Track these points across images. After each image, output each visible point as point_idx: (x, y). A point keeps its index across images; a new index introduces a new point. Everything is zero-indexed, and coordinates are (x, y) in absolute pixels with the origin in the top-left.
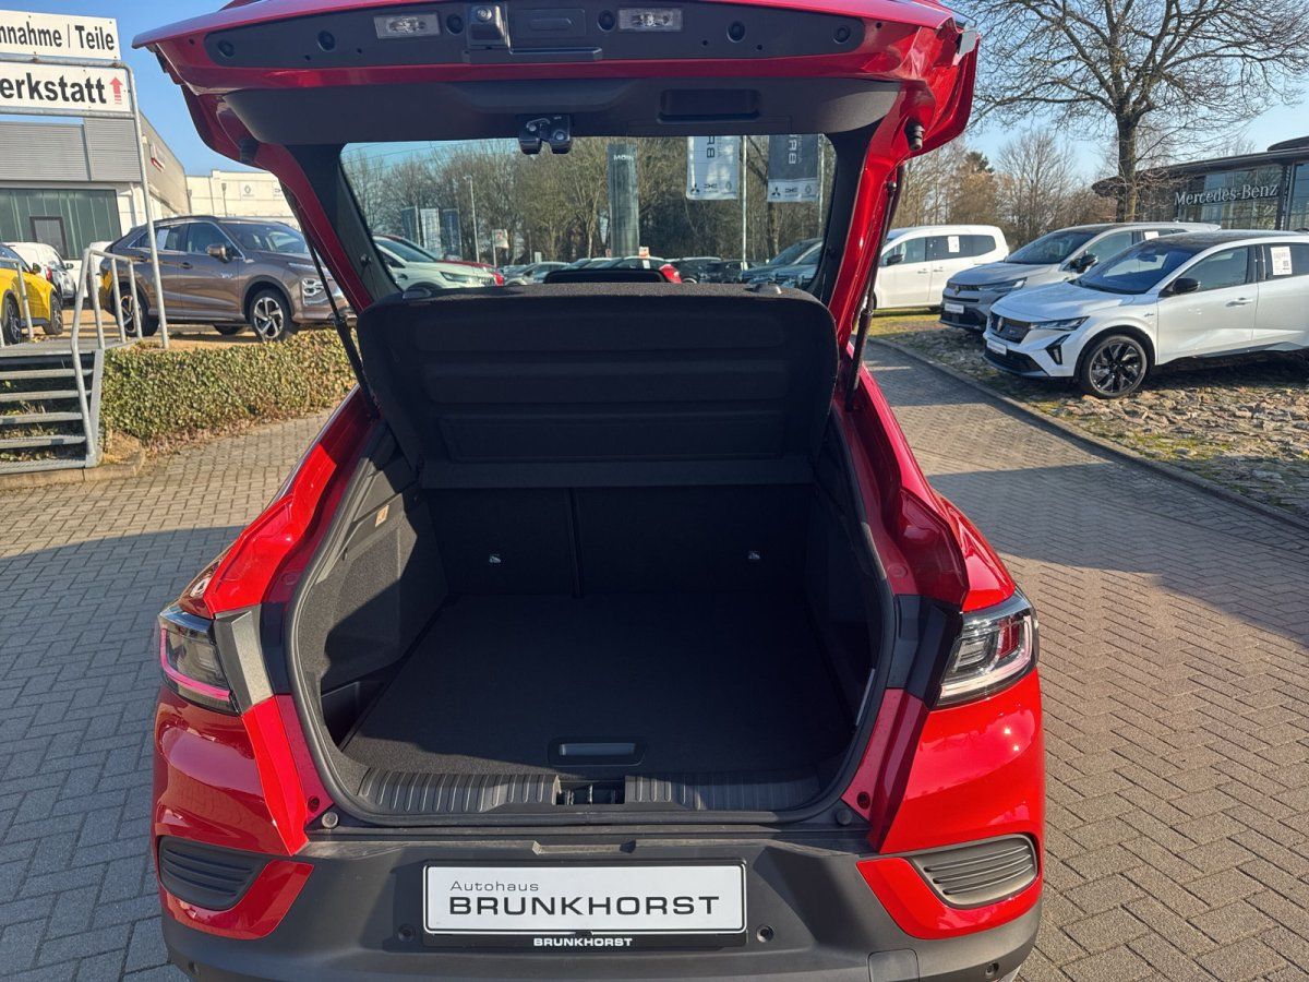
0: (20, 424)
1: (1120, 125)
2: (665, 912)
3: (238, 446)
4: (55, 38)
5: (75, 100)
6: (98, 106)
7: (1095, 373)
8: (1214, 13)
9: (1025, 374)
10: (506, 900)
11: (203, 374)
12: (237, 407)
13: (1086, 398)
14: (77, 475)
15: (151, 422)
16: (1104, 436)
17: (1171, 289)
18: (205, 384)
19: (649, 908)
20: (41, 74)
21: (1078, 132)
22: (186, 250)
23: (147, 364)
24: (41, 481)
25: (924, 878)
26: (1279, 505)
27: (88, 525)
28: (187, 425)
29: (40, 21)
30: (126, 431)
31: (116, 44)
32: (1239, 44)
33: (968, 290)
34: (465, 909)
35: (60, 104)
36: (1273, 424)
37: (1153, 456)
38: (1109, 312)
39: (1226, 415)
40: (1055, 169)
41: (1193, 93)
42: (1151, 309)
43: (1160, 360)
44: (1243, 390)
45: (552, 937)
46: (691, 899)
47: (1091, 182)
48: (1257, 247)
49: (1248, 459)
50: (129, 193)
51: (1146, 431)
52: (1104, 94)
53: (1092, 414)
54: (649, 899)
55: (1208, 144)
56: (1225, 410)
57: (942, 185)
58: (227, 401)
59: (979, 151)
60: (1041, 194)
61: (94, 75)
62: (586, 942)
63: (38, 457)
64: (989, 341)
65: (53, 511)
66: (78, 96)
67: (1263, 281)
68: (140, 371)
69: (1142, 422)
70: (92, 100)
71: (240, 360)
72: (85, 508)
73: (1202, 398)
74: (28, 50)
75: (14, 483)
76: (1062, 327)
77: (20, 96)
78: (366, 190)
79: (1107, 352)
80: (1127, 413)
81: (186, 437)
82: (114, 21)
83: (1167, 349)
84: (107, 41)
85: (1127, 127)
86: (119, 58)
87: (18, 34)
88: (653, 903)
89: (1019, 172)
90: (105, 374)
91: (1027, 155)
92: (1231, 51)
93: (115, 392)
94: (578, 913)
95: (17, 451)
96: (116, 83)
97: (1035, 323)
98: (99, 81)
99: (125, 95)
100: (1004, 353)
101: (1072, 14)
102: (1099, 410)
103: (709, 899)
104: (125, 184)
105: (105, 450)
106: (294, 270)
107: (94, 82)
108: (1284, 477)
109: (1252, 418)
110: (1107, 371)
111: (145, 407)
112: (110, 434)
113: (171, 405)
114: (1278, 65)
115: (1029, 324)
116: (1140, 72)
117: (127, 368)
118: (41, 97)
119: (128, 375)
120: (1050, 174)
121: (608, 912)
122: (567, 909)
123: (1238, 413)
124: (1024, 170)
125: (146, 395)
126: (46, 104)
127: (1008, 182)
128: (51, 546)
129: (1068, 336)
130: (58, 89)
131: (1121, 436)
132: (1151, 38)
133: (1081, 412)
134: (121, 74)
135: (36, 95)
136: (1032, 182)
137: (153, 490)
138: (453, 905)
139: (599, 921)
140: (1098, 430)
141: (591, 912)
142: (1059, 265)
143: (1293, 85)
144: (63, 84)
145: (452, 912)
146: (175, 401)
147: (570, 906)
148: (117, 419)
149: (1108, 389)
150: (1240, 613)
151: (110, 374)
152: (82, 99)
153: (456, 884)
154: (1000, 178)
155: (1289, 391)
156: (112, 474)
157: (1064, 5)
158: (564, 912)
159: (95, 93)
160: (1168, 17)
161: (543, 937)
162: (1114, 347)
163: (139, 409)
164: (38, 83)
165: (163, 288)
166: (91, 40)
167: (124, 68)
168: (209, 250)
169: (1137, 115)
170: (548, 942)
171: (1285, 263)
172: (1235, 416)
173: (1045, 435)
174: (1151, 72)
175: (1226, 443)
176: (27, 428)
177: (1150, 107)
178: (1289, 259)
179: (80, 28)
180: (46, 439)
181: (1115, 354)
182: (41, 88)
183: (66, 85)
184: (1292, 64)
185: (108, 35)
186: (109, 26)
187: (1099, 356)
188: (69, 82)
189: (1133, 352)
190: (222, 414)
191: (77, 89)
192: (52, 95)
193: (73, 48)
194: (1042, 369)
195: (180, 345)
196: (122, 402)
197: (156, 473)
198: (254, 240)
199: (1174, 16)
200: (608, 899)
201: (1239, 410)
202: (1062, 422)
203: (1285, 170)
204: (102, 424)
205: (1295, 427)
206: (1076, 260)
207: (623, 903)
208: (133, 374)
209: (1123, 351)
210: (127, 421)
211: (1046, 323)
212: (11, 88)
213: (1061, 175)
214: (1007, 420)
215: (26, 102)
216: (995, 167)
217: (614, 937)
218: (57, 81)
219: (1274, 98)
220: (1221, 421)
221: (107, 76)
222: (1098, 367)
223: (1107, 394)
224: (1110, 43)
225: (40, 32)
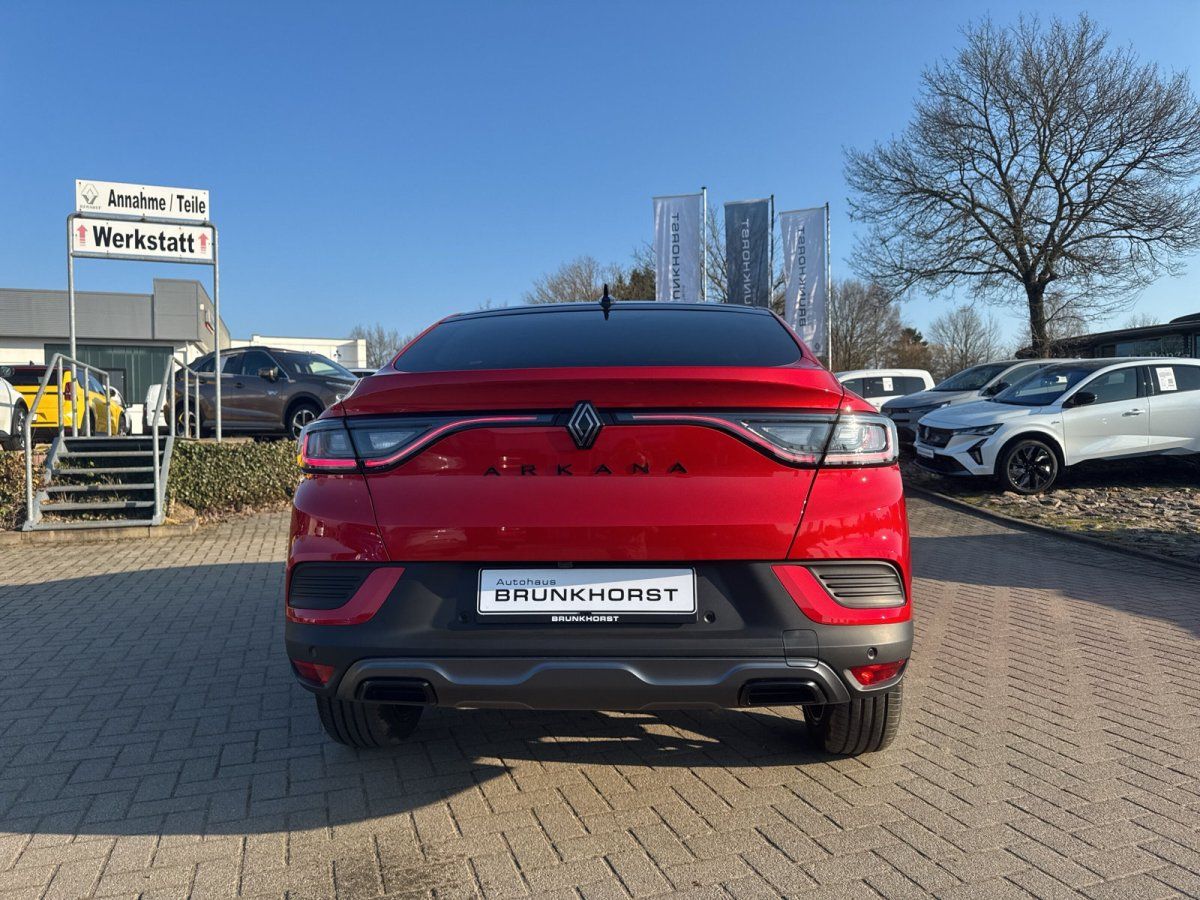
0: (101, 491)
1: (1029, 292)
2: (641, 599)
3: (275, 518)
4: (160, 204)
5: (170, 249)
6: (187, 255)
7: (1013, 473)
8: (1101, 202)
9: (951, 474)
10: (534, 591)
11: (251, 461)
12: (277, 489)
13: (1006, 493)
14: (144, 532)
15: (207, 496)
16: (1022, 518)
17: (1072, 401)
18: (251, 468)
19: (630, 596)
20: (146, 230)
21: (995, 300)
22: (240, 373)
23: (207, 451)
24: (114, 536)
25: (820, 583)
26: (1171, 555)
27: (154, 560)
28: (235, 499)
29: (150, 191)
30: (185, 501)
31: (207, 209)
32: (1126, 227)
33: (900, 412)
34: (505, 598)
35: (158, 252)
36: (1173, 512)
37: (1064, 529)
38: (1020, 421)
39: (1131, 506)
40: (982, 340)
41: (1089, 265)
42: (1057, 417)
43: (1069, 462)
44: (1147, 489)
45: (564, 615)
46: (659, 591)
47: (1015, 350)
48: (1144, 368)
49: (1147, 531)
50: (184, 349)
51: (1059, 513)
52: (1012, 267)
53: (1012, 503)
54: (630, 591)
55: (1107, 307)
56: (1129, 502)
57: (881, 354)
58: (268, 484)
59: (913, 328)
60: (972, 361)
61: (187, 231)
62: (587, 619)
63: (113, 518)
64: (919, 448)
65: (126, 553)
66: (172, 247)
67: (1151, 395)
68: (200, 456)
69: (1055, 508)
70: (183, 250)
71: (281, 451)
72: (153, 551)
73: (1110, 494)
74: (139, 212)
75: (92, 536)
76: (980, 432)
77: (128, 246)
78: (381, 358)
79: (1021, 454)
80: (1042, 503)
81: (233, 509)
82: (207, 192)
83: (1074, 452)
84: (200, 207)
85: (1035, 293)
86: (208, 219)
87: (133, 201)
88: (633, 593)
89: (949, 343)
90: (173, 455)
91: (956, 329)
92: (1118, 233)
93: (180, 469)
94: (582, 599)
95: (96, 512)
96: (203, 238)
97: (957, 430)
98: (190, 236)
99: (209, 248)
100: (932, 456)
101: (980, 206)
102: (1017, 503)
103: (671, 591)
104: (182, 342)
105: (167, 515)
106: (328, 387)
107: (186, 237)
108: (1177, 541)
109: (1154, 507)
110: (1023, 471)
111: (202, 483)
112: (173, 501)
113: (224, 483)
114: (1161, 244)
115: (952, 431)
116: (1043, 249)
117: (190, 453)
118: (144, 247)
119: (190, 458)
120: (978, 344)
121: (603, 599)
122: (575, 597)
123: (1141, 504)
124: (954, 342)
125: (204, 473)
126: (147, 252)
127: (941, 351)
128: (127, 570)
129: (986, 440)
130: (158, 242)
131: (1037, 517)
132: (1049, 224)
133: (1001, 503)
134: (208, 232)
135: (140, 245)
136: (962, 351)
137: (207, 542)
138: (497, 595)
139: (597, 605)
140: (1017, 514)
141: (591, 599)
142: (978, 392)
143: (1176, 259)
144: (162, 238)
145: (497, 600)
146: (227, 480)
147: (577, 595)
148: (179, 491)
149: (1025, 486)
150: (1127, 610)
151: (177, 455)
152: (176, 249)
153: (500, 582)
154: (933, 349)
155: (1188, 490)
156: (172, 532)
157: (972, 197)
158: (572, 599)
159: (186, 245)
160: (1061, 206)
161: (558, 616)
162: (1028, 450)
163: (198, 484)
164: (143, 237)
165: (222, 405)
166: (187, 206)
167: (212, 227)
168: (260, 372)
169: (1043, 283)
170: (562, 619)
171: (1170, 381)
172: (1138, 506)
173: (970, 518)
174: (1053, 249)
175: (1129, 521)
176: (106, 495)
177: (1053, 277)
178: (1172, 377)
179: (180, 197)
180: (122, 504)
181: (1028, 457)
182: (145, 241)
183: (164, 238)
184: (1173, 243)
185: (202, 202)
186: (203, 196)
187: (1015, 458)
188: (167, 236)
189: (1044, 455)
190: (264, 493)
191: (173, 241)
192: (152, 246)
193: (173, 212)
194: (966, 469)
195: (233, 441)
196: (185, 478)
197: (206, 534)
198: (295, 368)
199: (1066, 205)
200: (603, 591)
201: (1142, 501)
202: (986, 508)
203: (1186, 339)
204: (168, 494)
205: (1192, 513)
206: (993, 388)
207: (613, 593)
208: (194, 457)
209: (1036, 453)
210: (187, 493)
211: (965, 430)
212: (122, 240)
213: (987, 346)
214: (936, 509)
215: (132, 251)
216: (929, 340)
217: (606, 616)
218: (157, 236)
219: (1162, 271)
220: (1126, 510)
221: (196, 232)
222: (1015, 467)
223: (1025, 490)
224: (1016, 227)
225: (150, 199)
